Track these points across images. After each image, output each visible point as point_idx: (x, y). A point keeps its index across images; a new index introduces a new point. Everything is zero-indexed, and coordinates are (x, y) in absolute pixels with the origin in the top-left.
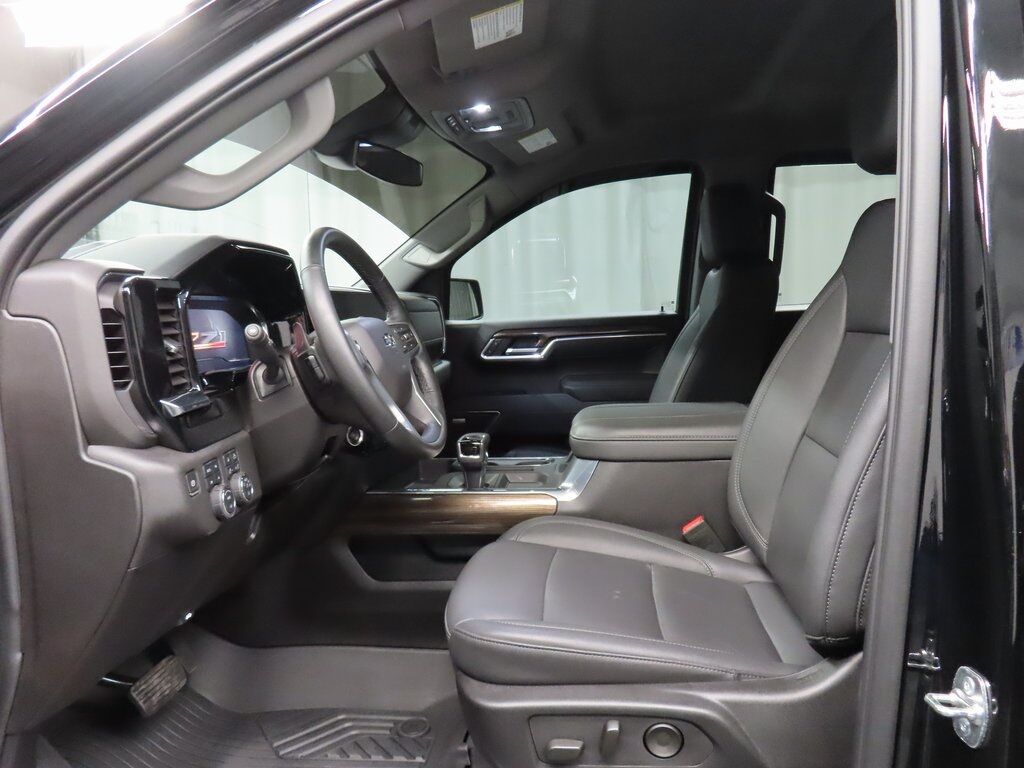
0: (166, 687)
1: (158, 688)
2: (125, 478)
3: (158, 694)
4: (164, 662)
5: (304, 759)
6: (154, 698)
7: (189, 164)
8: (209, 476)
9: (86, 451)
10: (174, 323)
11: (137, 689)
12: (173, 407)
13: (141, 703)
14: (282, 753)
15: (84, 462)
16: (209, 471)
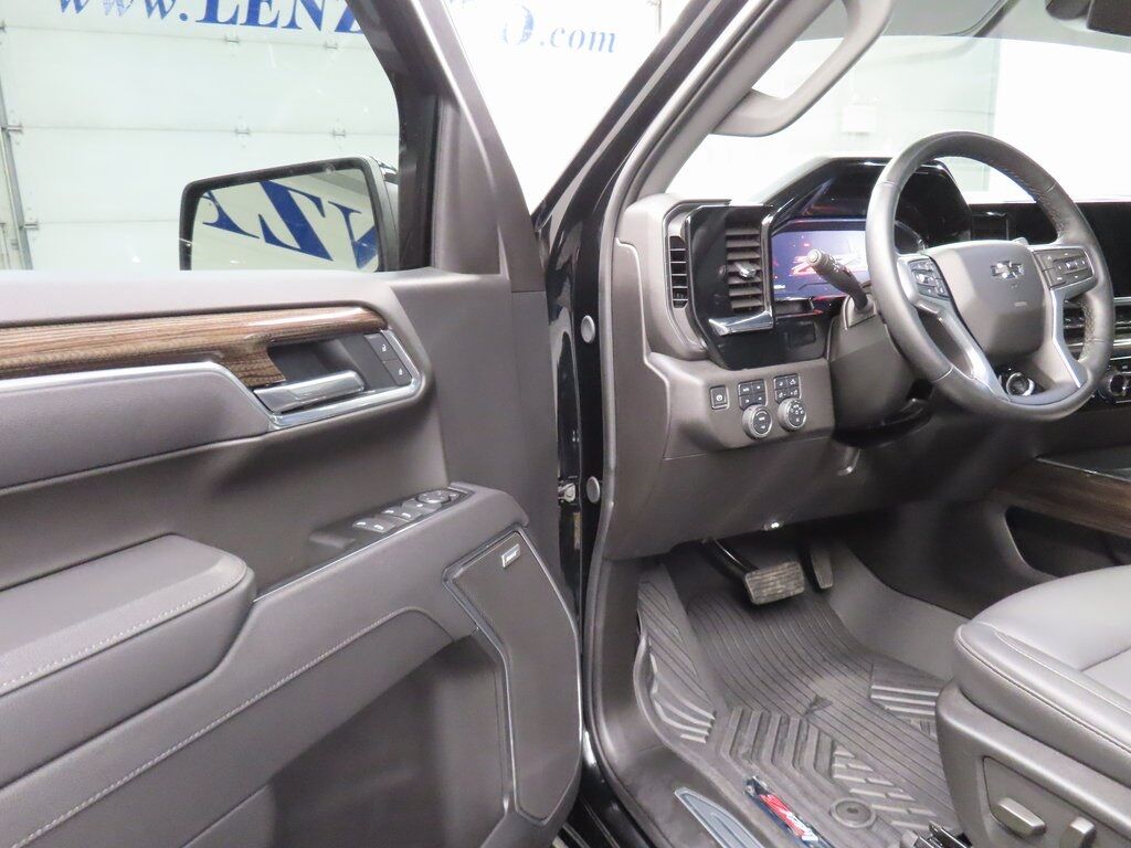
0: (779, 586)
1: (771, 584)
2: (662, 382)
3: (770, 589)
4: (786, 565)
5: (888, 712)
6: (764, 591)
7: (755, 87)
8: (744, 395)
9: (648, 355)
10: (757, 247)
11: (751, 576)
12: (722, 327)
13: (751, 590)
14: (873, 696)
15: (644, 365)
16: (746, 390)
